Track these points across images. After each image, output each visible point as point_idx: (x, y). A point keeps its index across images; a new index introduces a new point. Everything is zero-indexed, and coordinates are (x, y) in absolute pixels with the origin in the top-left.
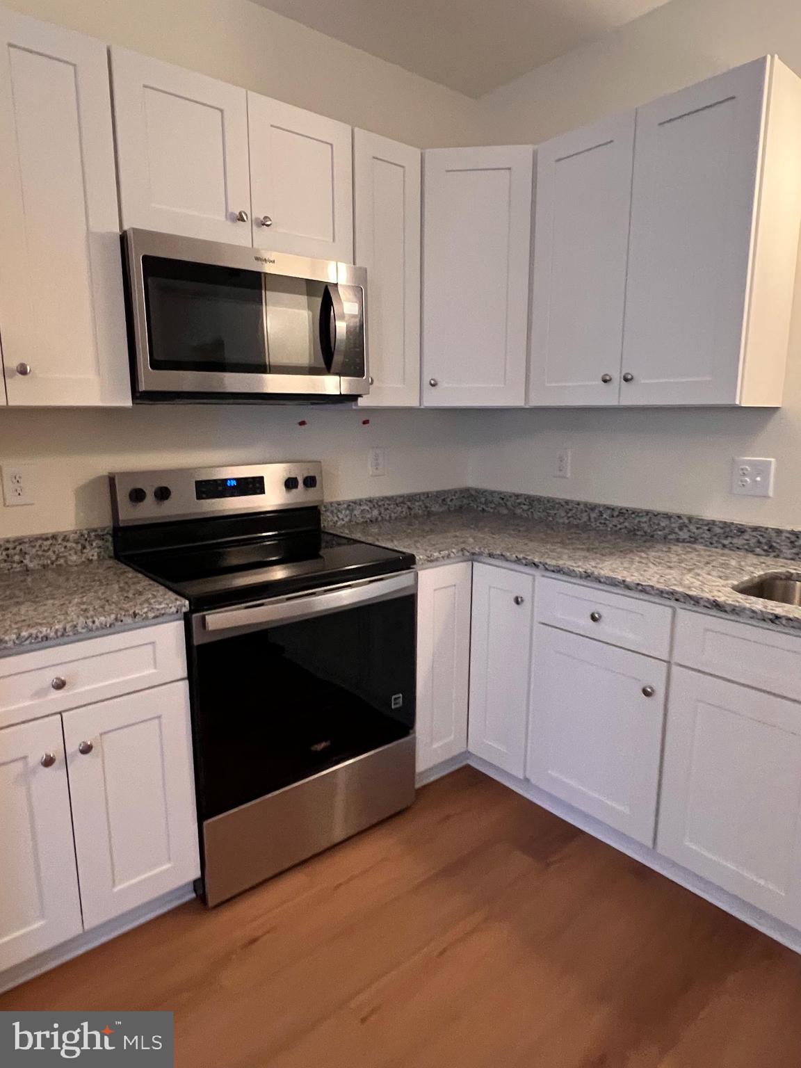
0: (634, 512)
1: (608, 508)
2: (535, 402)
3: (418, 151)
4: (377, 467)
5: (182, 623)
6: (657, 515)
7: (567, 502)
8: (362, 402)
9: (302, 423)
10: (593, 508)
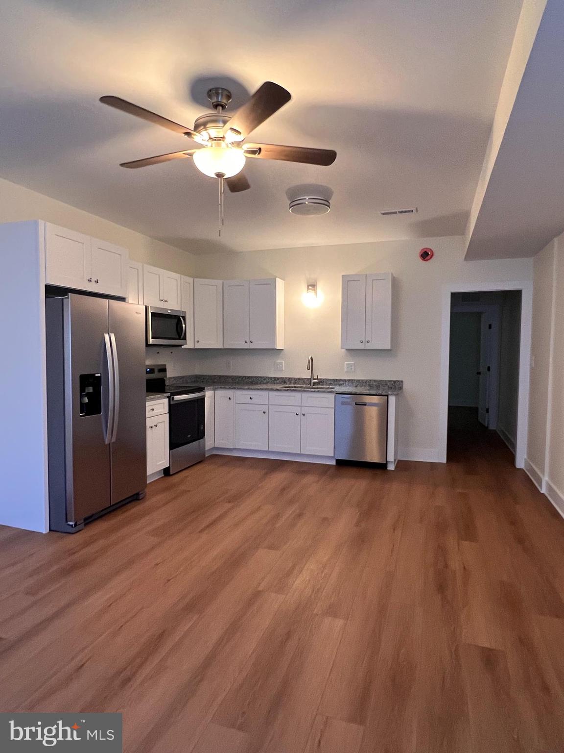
0: (252, 377)
1: (244, 377)
2: (226, 347)
3: (192, 279)
4: (174, 367)
5: (168, 399)
6: (258, 377)
7: (232, 376)
8: (183, 347)
9: (158, 353)
10: (240, 377)
